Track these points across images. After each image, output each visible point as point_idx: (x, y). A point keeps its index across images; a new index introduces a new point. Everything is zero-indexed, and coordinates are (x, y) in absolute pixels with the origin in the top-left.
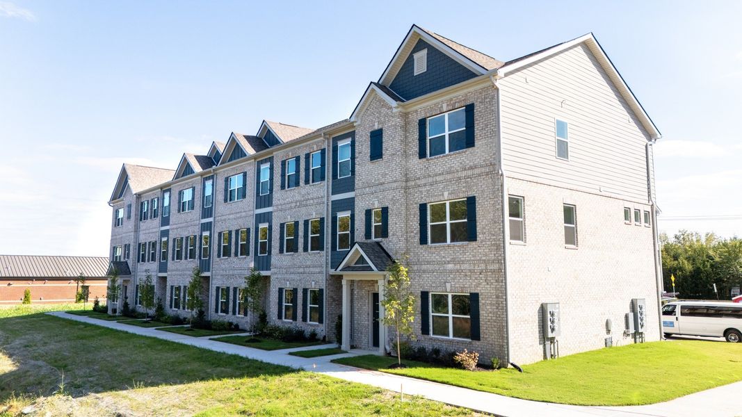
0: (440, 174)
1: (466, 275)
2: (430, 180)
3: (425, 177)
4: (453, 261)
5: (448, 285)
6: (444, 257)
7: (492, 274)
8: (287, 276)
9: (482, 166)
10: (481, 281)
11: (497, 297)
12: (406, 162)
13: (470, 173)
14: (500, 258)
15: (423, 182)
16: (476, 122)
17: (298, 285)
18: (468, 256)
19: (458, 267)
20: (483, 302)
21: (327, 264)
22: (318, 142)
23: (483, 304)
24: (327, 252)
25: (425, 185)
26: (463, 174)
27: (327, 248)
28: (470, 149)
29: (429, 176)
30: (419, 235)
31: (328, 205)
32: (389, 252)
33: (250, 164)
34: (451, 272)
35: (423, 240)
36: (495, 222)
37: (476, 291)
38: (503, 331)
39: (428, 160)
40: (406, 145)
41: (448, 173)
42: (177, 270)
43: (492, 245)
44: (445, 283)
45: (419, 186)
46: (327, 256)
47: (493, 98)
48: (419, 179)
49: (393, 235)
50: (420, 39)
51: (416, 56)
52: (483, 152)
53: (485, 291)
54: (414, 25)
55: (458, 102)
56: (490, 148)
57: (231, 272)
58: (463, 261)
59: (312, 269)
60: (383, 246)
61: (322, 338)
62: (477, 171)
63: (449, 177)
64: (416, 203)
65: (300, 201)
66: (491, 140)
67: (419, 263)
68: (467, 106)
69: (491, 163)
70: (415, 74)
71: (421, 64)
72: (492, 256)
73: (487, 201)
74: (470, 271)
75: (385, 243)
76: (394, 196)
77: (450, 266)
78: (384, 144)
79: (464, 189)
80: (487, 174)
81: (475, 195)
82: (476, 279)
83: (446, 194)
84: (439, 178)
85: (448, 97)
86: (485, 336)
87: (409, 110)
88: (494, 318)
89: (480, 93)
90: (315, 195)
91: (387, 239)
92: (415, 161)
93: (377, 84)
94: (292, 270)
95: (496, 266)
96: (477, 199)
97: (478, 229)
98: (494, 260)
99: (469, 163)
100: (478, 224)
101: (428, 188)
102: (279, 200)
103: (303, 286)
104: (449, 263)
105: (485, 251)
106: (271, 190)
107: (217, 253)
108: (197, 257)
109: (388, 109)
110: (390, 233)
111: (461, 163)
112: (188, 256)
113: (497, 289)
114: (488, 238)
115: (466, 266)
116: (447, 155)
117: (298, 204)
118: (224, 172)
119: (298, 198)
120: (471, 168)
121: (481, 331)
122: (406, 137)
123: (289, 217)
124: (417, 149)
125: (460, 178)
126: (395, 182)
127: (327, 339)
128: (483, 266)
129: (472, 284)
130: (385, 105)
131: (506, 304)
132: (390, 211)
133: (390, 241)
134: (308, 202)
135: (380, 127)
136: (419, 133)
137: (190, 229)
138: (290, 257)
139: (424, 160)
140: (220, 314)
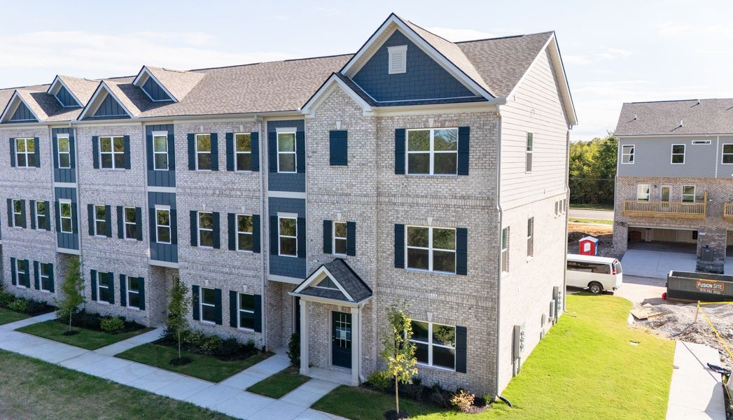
0: (422, 196)
1: (452, 308)
2: (410, 200)
3: (402, 196)
4: (436, 290)
5: (430, 315)
6: (425, 285)
7: (484, 311)
8: (205, 274)
9: (476, 198)
10: (470, 316)
11: (489, 334)
12: (378, 173)
13: (461, 202)
14: (494, 296)
15: (400, 200)
16: (471, 149)
17: (223, 286)
18: (455, 288)
19: (442, 298)
20: (472, 336)
21: (265, 268)
22: (247, 123)
23: (471, 339)
24: (264, 256)
25: (403, 204)
26: (454, 202)
27: (264, 251)
28: (463, 177)
29: (408, 196)
30: (394, 258)
31: (264, 202)
32: (356, 272)
33: (135, 127)
34: (433, 301)
35: (399, 263)
36: (490, 260)
37: (464, 325)
38: (493, 366)
39: (407, 177)
40: (378, 154)
41: (433, 197)
42: (18, 239)
43: (485, 282)
44: (426, 312)
45: (395, 204)
46: (264, 260)
47: (494, 126)
48: (395, 196)
49: (362, 254)
50: (397, 30)
51: (391, 50)
52: (479, 183)
53: (474, 326)
54: (393, 14)
55: (449, 121)
56: (488, 180)
57: (114, 256)
58: (449, 293)
59: (242, 271)
60: (349, 264)
61: (261, 348)
62: (469, 202)
63: (434, 202)
64: (390, 222)
65: (220, 189)
66: (490, 173)
67: (392, 285)
68: (461, 129)
69: (488, 198)
70: (390, 73)
71: (397, 61)
72: (484, 293)
73: (481, 236)
74: (457, 304)
75: (350, 260)
76: (364, 212)
77: (433, 296)
78: (349, 150)
79: (452, 219)
80: (483, 208)
81: (467, 227)
82: (464, 313)
83: (430, 220)
84: (420, 201)
85: (437, 112)
86: (472, 370)
87: (382, 115)
88: (484, 354)
89: (478, 117)
90: (244, 186)
91: (354, 257)
92: (389, 175)
93: (339, 74)
94: (212, 268)
95: (489, 304)
96: (469, 232)
97: (468, 263)
98: (486, 298)
99: (459, 191)
100: (469, 258)
101: (406, 208)
102: (186, 182)
103: (230, 288)
104: (431, 291)
105: (477, 287)
106: (172, 167)
107: (87, 230)
108: (52, 228)
109: (355, 109)
110: (358, 252)
111: (450, 190)
112: (37, 224)
113: (488, 326)
114: (480, 274)
115: (453, 299)
116: (432, 177)
117: (217, 192)
118: (90, 128)
119: (216, 184)
120: (463, 197)
121: (467, 364)
122: (378, 145)
123: (204, 205)
124: (393, 162)
125: (448, 206)
126: (365, 196)
127: (267, 349)
128: (473, 302)
129: (458, 317)
130: (350, 103)
131: (498, 342)
132: (358, 227)
133: (358, 261)
134: (233, 193)
135: (344, 128)
136: (396, 144)
137: (35, 190)
138: (209, 253)
139: (402, 176)
140: (99, 301)
